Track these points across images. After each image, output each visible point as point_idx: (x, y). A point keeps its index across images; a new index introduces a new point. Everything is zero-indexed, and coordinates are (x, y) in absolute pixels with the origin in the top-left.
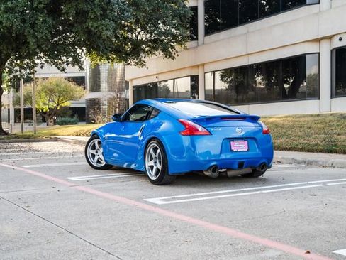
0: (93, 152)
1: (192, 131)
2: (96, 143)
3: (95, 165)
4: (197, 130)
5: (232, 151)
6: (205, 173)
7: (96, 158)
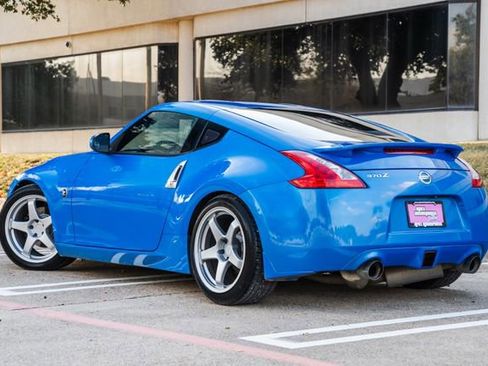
0: (22, 226)
1: (319, 179)
2: (31, 204)
3: (26, 258)
4: (334, 176)
5: (411, 226)
6: (346, 277)
7: (30, 241)
